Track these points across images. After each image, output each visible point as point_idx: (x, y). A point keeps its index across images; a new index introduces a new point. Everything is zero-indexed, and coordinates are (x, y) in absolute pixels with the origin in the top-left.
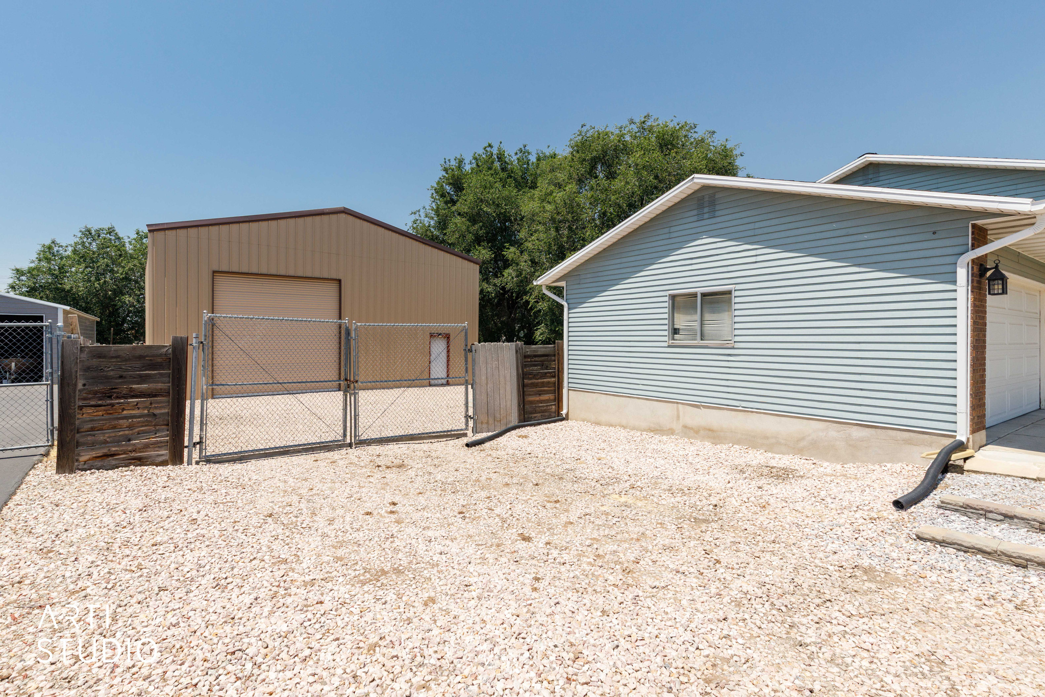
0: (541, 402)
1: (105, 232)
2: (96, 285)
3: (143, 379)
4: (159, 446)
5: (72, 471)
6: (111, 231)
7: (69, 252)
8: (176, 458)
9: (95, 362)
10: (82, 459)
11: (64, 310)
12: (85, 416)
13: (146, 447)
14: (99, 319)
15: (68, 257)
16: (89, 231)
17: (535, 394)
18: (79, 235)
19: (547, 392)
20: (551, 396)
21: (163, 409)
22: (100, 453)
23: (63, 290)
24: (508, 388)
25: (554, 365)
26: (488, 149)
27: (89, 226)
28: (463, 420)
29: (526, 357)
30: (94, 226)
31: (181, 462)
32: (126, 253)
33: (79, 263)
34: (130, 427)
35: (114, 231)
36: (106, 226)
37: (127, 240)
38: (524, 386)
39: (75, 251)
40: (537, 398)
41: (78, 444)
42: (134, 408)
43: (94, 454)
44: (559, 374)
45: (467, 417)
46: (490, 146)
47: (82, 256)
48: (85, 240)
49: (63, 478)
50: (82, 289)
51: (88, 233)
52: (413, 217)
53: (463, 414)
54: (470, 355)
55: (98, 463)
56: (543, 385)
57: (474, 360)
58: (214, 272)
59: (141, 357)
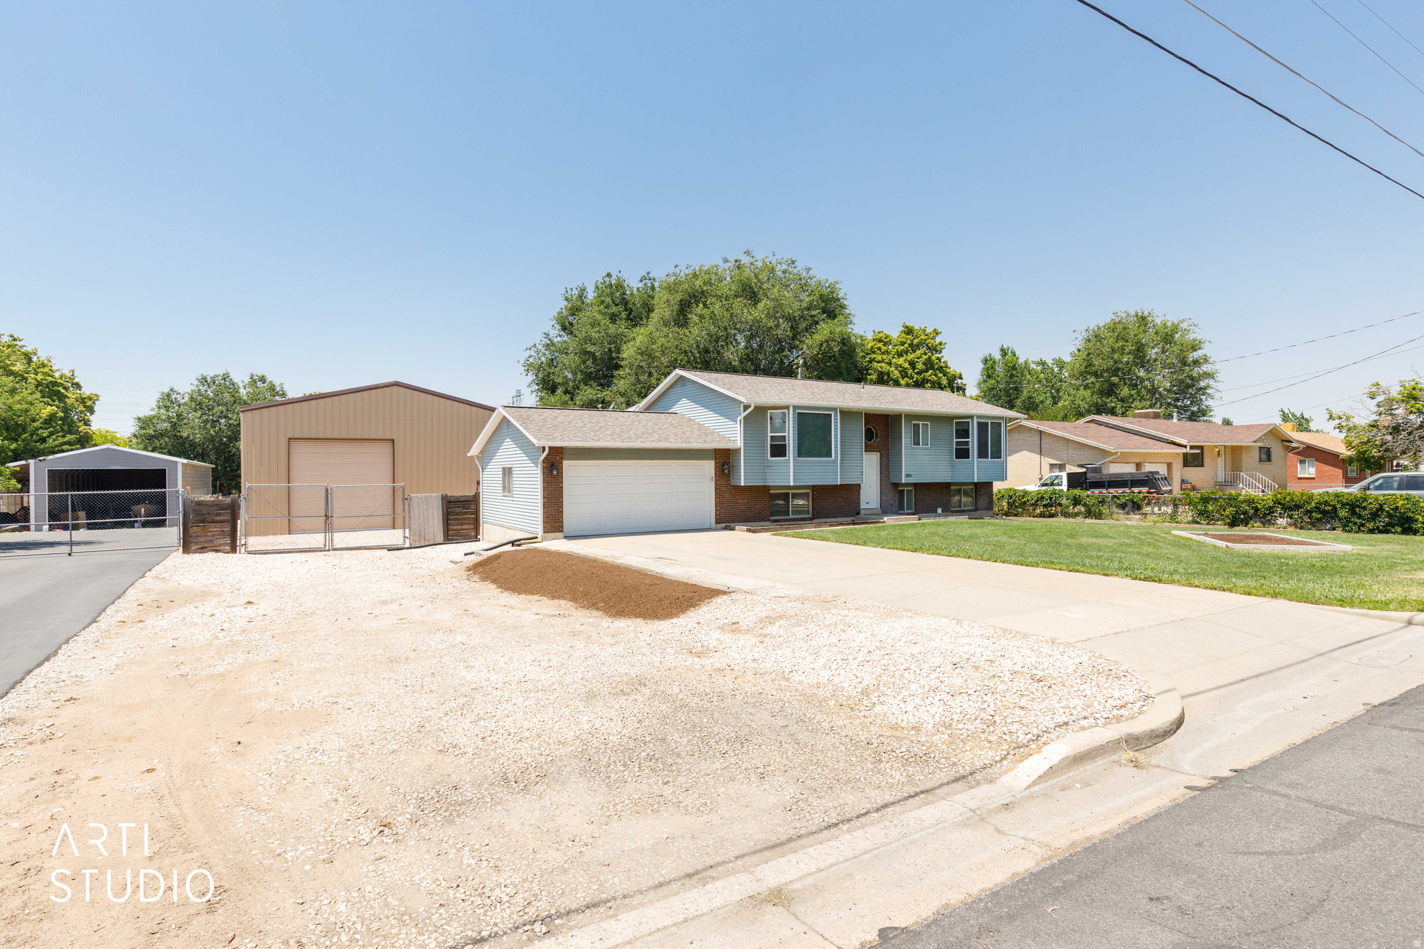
0: (463, 530)
1: (220, 378)
2: (212, 432)
3: (218, 515)
4: (225, 544)
5: (188, 553)
6: (226, 377)
7: (187, 398)
8: (234, 550)
9: (197, 508)
10: (193, 548)
11: (183, 464)
12: (194, 531)
13: (220, 545)
14: (214, 466)
15: (185, 404)
16: (205, 379)
17: (458, 525)
18: (196, 382)
19: (470, 524)
20: (472, 527)
21: (227, 529)
22: (200, 546)
23: (182, 437)
24: (436, 521)
25: (473, 507)
26: (607, 279)
27: (205, 374)
28: (402, 539)
29: (449, 502)
30: (210, 373)
31: (236, 552)
32: (240, 399)
33: (195, 411)
34: (213, 536)
35: (228, 377)
36: (221, 372)
37: (241, 385)
38: (448, 519)
39: (192, 399)
40: (460, 527)
41: (191, 542)
42: (215, 528)
43: (198, 547)
44: (477, 513)
45: (405, 537)
46: (609, 275)
47: (198, 403)
48: (201, 387)
49: (185, 555)
50: (199, 437)
51: (204, 380)
52: (528, 353)
53: (402, 536)
54: (406, 502)
55: (199, 551)
56: (464, 519)
57: (409, 504)
58: (289, 439)
59: (217, 505)
